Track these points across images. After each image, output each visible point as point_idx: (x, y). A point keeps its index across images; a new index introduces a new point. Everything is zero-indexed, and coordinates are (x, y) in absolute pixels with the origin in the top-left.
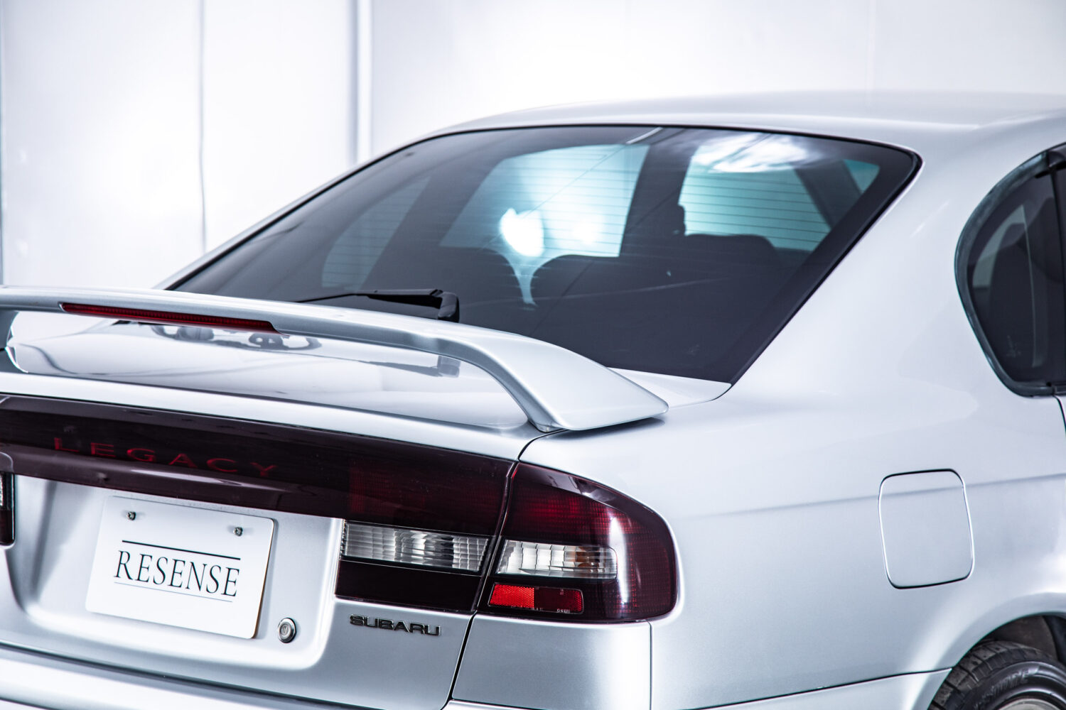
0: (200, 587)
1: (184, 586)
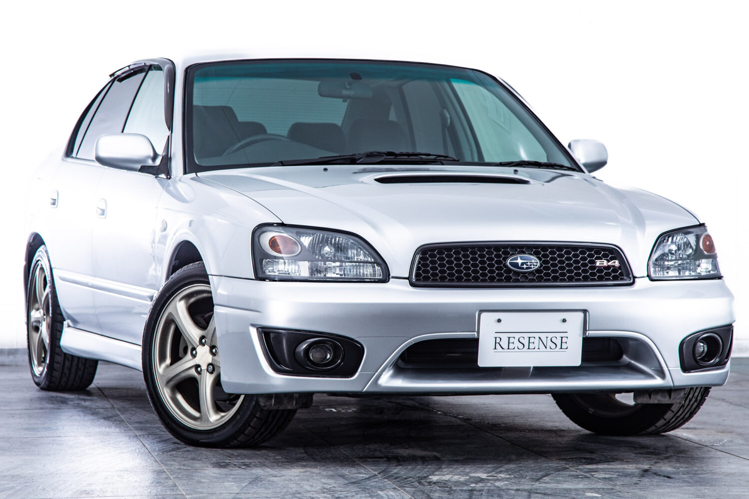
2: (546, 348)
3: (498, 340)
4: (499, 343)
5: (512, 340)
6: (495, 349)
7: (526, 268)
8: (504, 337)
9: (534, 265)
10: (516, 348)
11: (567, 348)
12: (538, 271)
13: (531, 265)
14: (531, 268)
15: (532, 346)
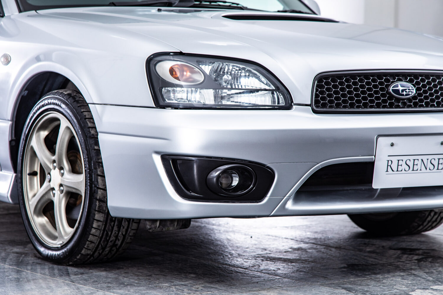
2: (426, 169)
3: (390, 162)
4: (390, 166)
5: (400, 163)
6: (387, 171)
7: (406, 94)
8: (395, 159)
9: (411, 92)
10: (403, 170)
11: (442, 169)
12: (414, 97)
13: (409, 92)
14: (409, 95)
15: (415, 168)
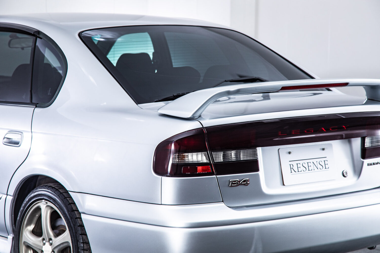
0: (318, 169)
1: (313, 170)
